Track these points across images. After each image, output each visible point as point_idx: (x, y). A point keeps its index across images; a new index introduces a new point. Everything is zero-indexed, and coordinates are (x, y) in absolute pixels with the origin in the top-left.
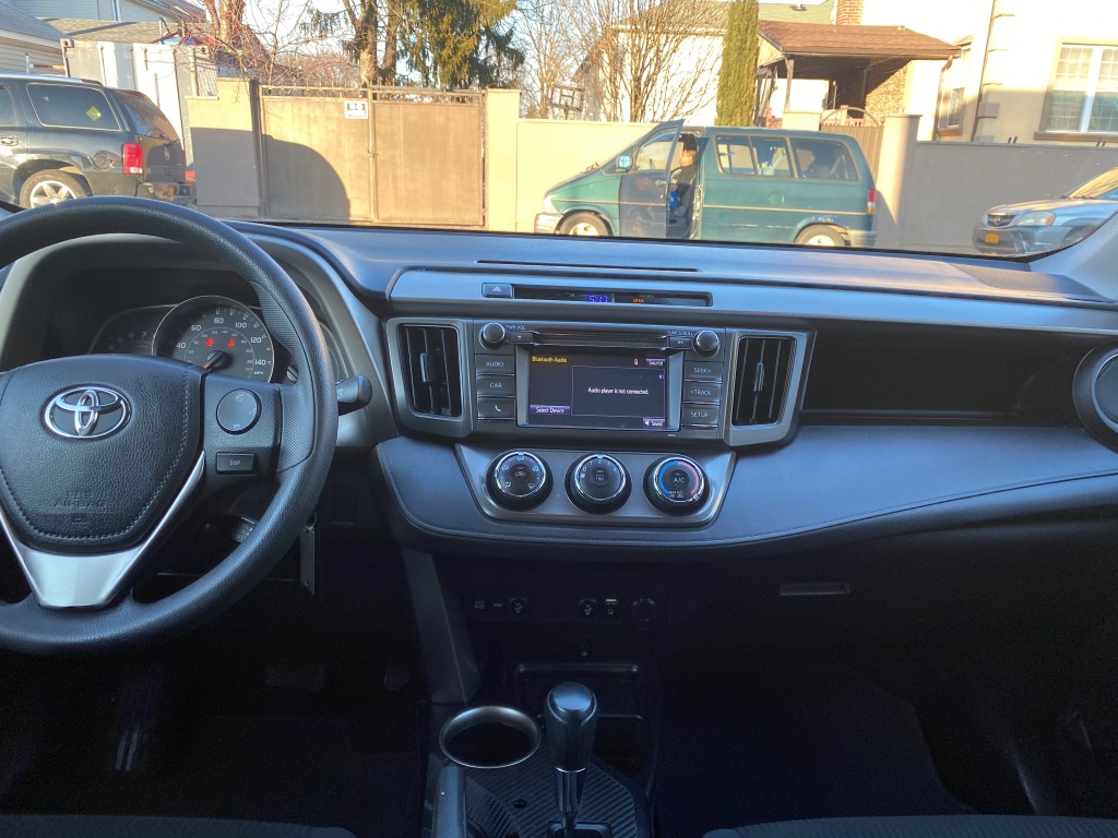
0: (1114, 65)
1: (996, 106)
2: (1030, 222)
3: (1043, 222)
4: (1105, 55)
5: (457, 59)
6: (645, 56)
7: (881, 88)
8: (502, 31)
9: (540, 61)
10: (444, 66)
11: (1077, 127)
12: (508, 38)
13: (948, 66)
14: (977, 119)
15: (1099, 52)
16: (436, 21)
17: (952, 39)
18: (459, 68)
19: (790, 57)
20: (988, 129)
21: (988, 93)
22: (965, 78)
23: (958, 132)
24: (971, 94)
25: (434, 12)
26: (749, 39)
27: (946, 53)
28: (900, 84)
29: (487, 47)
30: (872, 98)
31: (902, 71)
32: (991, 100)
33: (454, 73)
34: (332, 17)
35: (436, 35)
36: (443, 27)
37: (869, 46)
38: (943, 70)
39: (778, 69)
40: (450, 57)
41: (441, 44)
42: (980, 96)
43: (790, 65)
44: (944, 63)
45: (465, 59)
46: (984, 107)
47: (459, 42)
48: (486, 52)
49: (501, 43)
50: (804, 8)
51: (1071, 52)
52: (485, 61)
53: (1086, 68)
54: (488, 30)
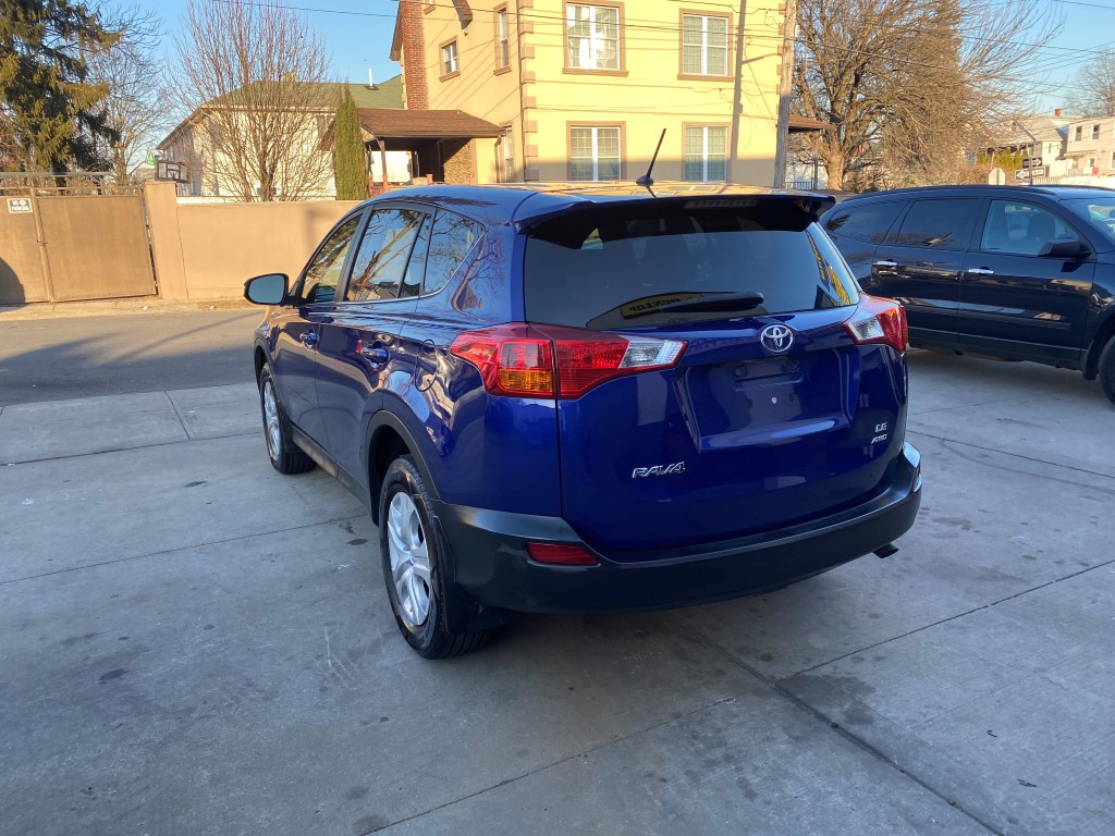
0: (606, 140)
1: (537, 172)
4: (599, 132)
5: (56, 142)
7: (453, 159)
8: (95, 113)
10: (41, 149)
12: (102, 118)
13: (499, 142)
15: (595, 130)
16: (25, 107)
17: (496, 120)
18: (59, 150)
19: (381, 139)
21: (529, 165)
22: (510, 149)
24: (518, 163)
25: (23, 99)
26: (355, 135)
27: (497, 132)
30: (448, 166)
31: (466, 146)
32: (532, 168)
33: (55, 155)
35: (28, 119)
36: (35, 112)
38: (496, 145)
39: (374, 146)
40: (47, 140)
42: (525, 167)
43: (382, 144)
44: (495, 140)
45: (63, 141)
46: (529, 172)
49: (96, 124)
50: (375, 88)
51: (577, 132)
52: (80, 140)
53: (589, 143)
54: (81, 114)
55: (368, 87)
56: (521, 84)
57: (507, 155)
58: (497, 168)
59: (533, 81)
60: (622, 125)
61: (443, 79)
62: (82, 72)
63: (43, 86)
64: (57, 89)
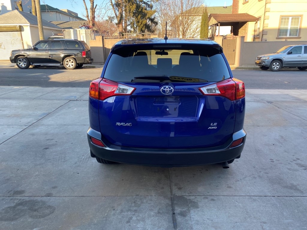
0: (295, 21)
1: (267, 32)
2: (264, 58)
3: (267, 58)
4: (292, 19)
5: (142, 25)
6: (185, 25)
7: (242, 28)
8: (153, 17)
9: (161, 21)
10: (139, 27)
11: (286, 36)
12: (154, 19)
13: (256, 23)
14: (263, 35)
15: (290, 18)
16: (137, 17)
17: (257, 16)
18: (143, 27)
19: (219, 23)
20: (265, 37)
21: (264, 30)
22: (260, 25)
23: (259, 38)
24: (261, 29)
25: (137, 15)
27: (256, 20)
28: (246, 27)
29: (149, 21)
30: (240, 30)
31: (246, 24)
32: (265, 31)
33: (141, 28)
34: (113, 18)
35: (137, 20)
36: (139, 18)
37: (237, 19)
38: (255, 24)
40: (140, 25)
41: (138, 22)
42: (263, 30)
44: (255, 22)
45: (144, 25)
46: (264, 32)
47: (143, 21)
48: (149, 22)
49: (152, 20)
50: (226, 7)
51: (284, 18)
52: (149, 25)
53: (288, 22)
54: (149, 18)
55: (224, 7)
56: (266, 4)
57: (258, 27)
58: (255, 31)
59: (270, 3)
60: (301, 16)
61: (244, 4)
62: (151, 7)
63: (141, 12)
64: (144, 12)
